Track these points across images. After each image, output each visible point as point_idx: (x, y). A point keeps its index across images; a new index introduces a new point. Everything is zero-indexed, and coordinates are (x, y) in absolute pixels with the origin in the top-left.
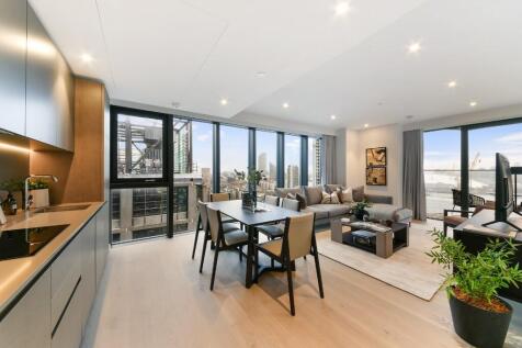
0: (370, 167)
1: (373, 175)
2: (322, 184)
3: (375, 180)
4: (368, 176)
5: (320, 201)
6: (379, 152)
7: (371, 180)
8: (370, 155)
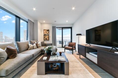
0: (45, 35)
1: (46, 38)
2: (29, 40)
3: (46, 39)
4: (44, 38)
5: (28, 49)
6: (47, 31)
7: (45, 39)
8: (45, 31)
